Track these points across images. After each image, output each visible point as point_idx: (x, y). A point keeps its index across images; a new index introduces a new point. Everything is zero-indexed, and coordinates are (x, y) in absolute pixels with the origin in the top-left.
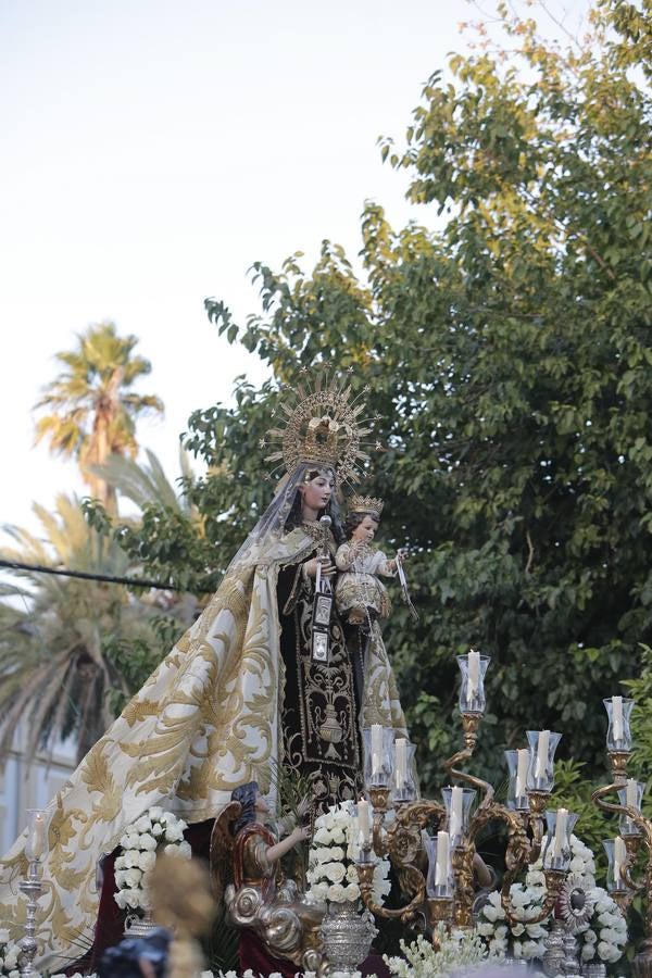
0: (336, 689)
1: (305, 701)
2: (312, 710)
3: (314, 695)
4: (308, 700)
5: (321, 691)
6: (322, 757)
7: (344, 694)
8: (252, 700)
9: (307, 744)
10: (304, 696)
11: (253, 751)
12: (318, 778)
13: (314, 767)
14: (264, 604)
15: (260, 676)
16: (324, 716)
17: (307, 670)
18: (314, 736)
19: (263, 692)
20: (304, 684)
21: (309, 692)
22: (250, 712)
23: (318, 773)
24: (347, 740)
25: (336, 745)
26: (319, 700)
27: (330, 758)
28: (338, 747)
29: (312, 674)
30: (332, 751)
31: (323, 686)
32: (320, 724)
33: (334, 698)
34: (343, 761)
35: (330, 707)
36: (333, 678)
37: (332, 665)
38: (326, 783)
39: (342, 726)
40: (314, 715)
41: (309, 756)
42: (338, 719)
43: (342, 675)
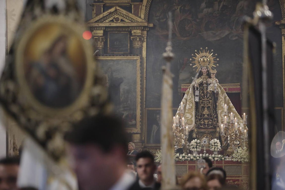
0: (207, 105)
1: (200, 108)
2: (201, 109)
3: (202, 107)
4: (201, 108)
5: (204, 106)
6: (203, 117)
7: (210, 105)
8: (188, 109)
9: (200, 115)
10: (200, 107)
11: (188, 118)
12: (202, 121)
13: (202, 119)
14: (191, 93)
15: (189, 105)
16: (204, 110)
17: (201, 102)
18: (202, 114)
19: (190, 107)
20: (200, 105)
21: (201, 106)
22: (188, 111)
23: (202, 120)
24: (210, 113)
25: (207, 115)
26: (203, 108)
27: (205, 117)
28: (208, 115)
29: (202, 103)
30: (206, 116)
31: (204, 105)
32: (203, 111)
33: (207, 106)
34: (209, 117)
35: (206, 108)
36: (207, 103)
37: (207, 101)
38: (204, 121)
39: (209, 111)
40: (202, 110)
41: (200, 117)
42: (208, 110)
43: (210, 102)
